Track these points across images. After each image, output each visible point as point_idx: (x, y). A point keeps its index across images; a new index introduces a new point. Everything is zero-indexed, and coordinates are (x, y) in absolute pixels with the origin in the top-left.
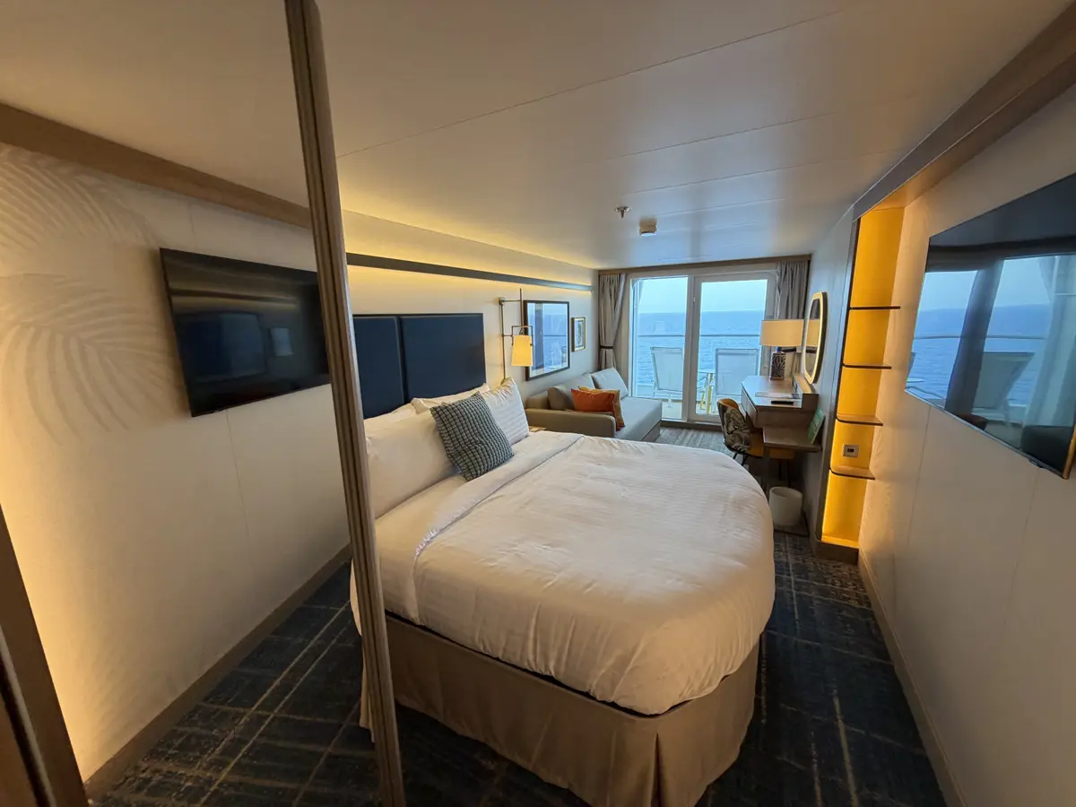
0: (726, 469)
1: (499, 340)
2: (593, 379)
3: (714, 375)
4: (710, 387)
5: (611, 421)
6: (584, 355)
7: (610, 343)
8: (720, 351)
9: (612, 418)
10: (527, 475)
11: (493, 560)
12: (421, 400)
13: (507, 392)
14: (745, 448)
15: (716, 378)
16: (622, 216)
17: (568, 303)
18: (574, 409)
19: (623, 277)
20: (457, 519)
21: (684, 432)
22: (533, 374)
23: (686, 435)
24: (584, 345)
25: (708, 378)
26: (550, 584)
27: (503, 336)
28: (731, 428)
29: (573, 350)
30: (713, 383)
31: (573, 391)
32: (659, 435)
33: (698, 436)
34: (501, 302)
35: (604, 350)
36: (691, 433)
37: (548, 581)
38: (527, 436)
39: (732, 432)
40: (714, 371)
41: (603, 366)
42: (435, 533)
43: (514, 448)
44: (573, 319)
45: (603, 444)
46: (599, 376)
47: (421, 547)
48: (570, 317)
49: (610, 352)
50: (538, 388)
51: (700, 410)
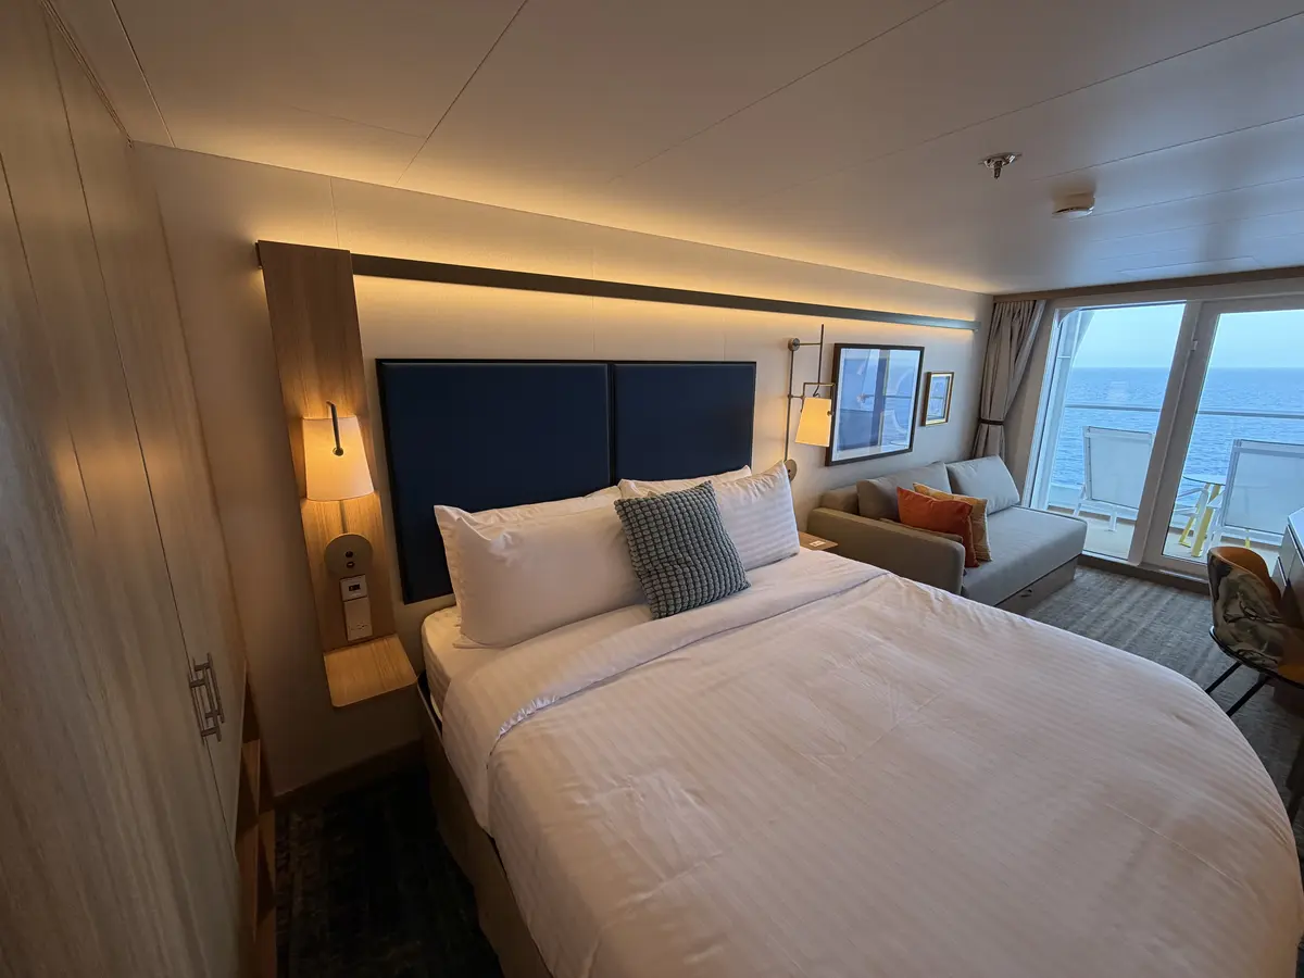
0: (1184, 726)
1: (781, 405)
2: (951, 474)
3: (1222, 489)
4: (1210, 510)
5: (955, 553)
6: (944, 433)
7: (997, 415)
8: (1245, 445)
9: (961, 547)
10: (747, 630)
11: (585, 791)
12: (632, 483)
13: (765, 484)
14: (1269, 660)
15: (1228, 494)
16: (997, 175)
17: (922, 349)
18: (897, 519)
19: (1041, 306)
20: (596, 684)
21: (1128, 584)
22: (836, 456)
23: (1130, 592)
24: (946, 416)
25: (1207, 491)
26: (642, 896)
27: (790, 396)
28: (1235, 611)
29: (923, 423)
30: (1218, 502)
31: (900, 490)
32: (1072, 580)
33: (1158, 598)
34: (793, 346)
35: (985, 426)
36: (1144, 588)
37: (644, 889)
38: (795, 554)
39: (1235, 620)
40: (1222, 480)
41: (981, 452)
42: (547, 702)
43: (749, 576)
44: (929, 375)
45: (914, 597)
46: (964, 470)
47: (513, 722)
48: (924, 371)
49: (996, 430)
50: (841, 480)
51: (1174, 547)
